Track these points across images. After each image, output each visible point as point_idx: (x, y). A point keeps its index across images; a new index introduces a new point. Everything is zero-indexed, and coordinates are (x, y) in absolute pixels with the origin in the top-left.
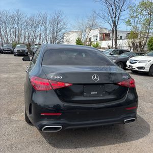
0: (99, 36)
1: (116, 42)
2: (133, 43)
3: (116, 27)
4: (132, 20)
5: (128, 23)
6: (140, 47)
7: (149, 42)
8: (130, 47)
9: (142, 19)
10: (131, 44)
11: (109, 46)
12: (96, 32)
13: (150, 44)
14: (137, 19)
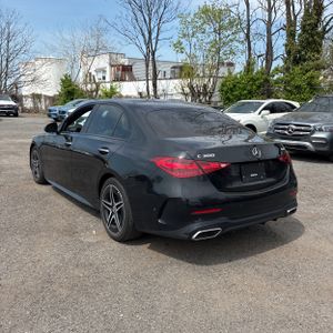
0: (108, 69)
1: (155, 85)
2: (191, 87)
3: (153, 54)
4: (185, 42)
5: (178, 47)
6: (205, 95)
7: (223, 85)
8: (186, 95)
9: (205, 41)
10: (187, 90)
11: (140, 94)
12: (102, 62)
13: (225, 88)
14: (194, 40)
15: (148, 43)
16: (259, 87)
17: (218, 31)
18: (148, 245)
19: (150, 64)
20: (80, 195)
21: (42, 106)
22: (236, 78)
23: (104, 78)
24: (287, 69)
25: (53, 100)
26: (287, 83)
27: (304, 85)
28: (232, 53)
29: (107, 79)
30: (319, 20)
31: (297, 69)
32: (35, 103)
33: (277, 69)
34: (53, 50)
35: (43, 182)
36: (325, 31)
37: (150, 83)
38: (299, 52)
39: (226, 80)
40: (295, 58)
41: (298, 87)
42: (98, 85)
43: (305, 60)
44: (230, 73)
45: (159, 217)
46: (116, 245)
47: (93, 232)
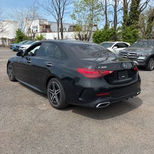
0: (39, 26)
1: (62, 35)
2: (79, 35)
3: (61, 20)
4: (76, 15)
5: (73, 17)
6: (86, 39)
7: (94, 35)
8: (77, 39)
9: (86, 14)
10: (77, 37)
12: (36, 23)
14: (81, 14)
15: (59, 15)
16: (111, 36)
17: (92, 10)
18: (72, 110)
19: (60, 25)
20: (35, 86)
21: (7, 43)
22: (100, 32)
23: (37, 31)
24: (124, 28)
25: (12, 41)
26: (124, 34)
27: (131, 35)
28: (98, 20)
29: (38, 31)
30: (138, 6)
31: (128, 28)
32: (3, 42)
33: (119, 28)
34: (12, 17)
35: (15, 80)
36: (141, 11)
37: (60, 33)
38: (129, 20)
39: (96, 32)
40: (127, 23)
41: (129, 36)
42: (34, 34)
43: (132, 24)
44: (98, 29)
45: (80, 97)
46: (56, 111)
47: (44, 105)
